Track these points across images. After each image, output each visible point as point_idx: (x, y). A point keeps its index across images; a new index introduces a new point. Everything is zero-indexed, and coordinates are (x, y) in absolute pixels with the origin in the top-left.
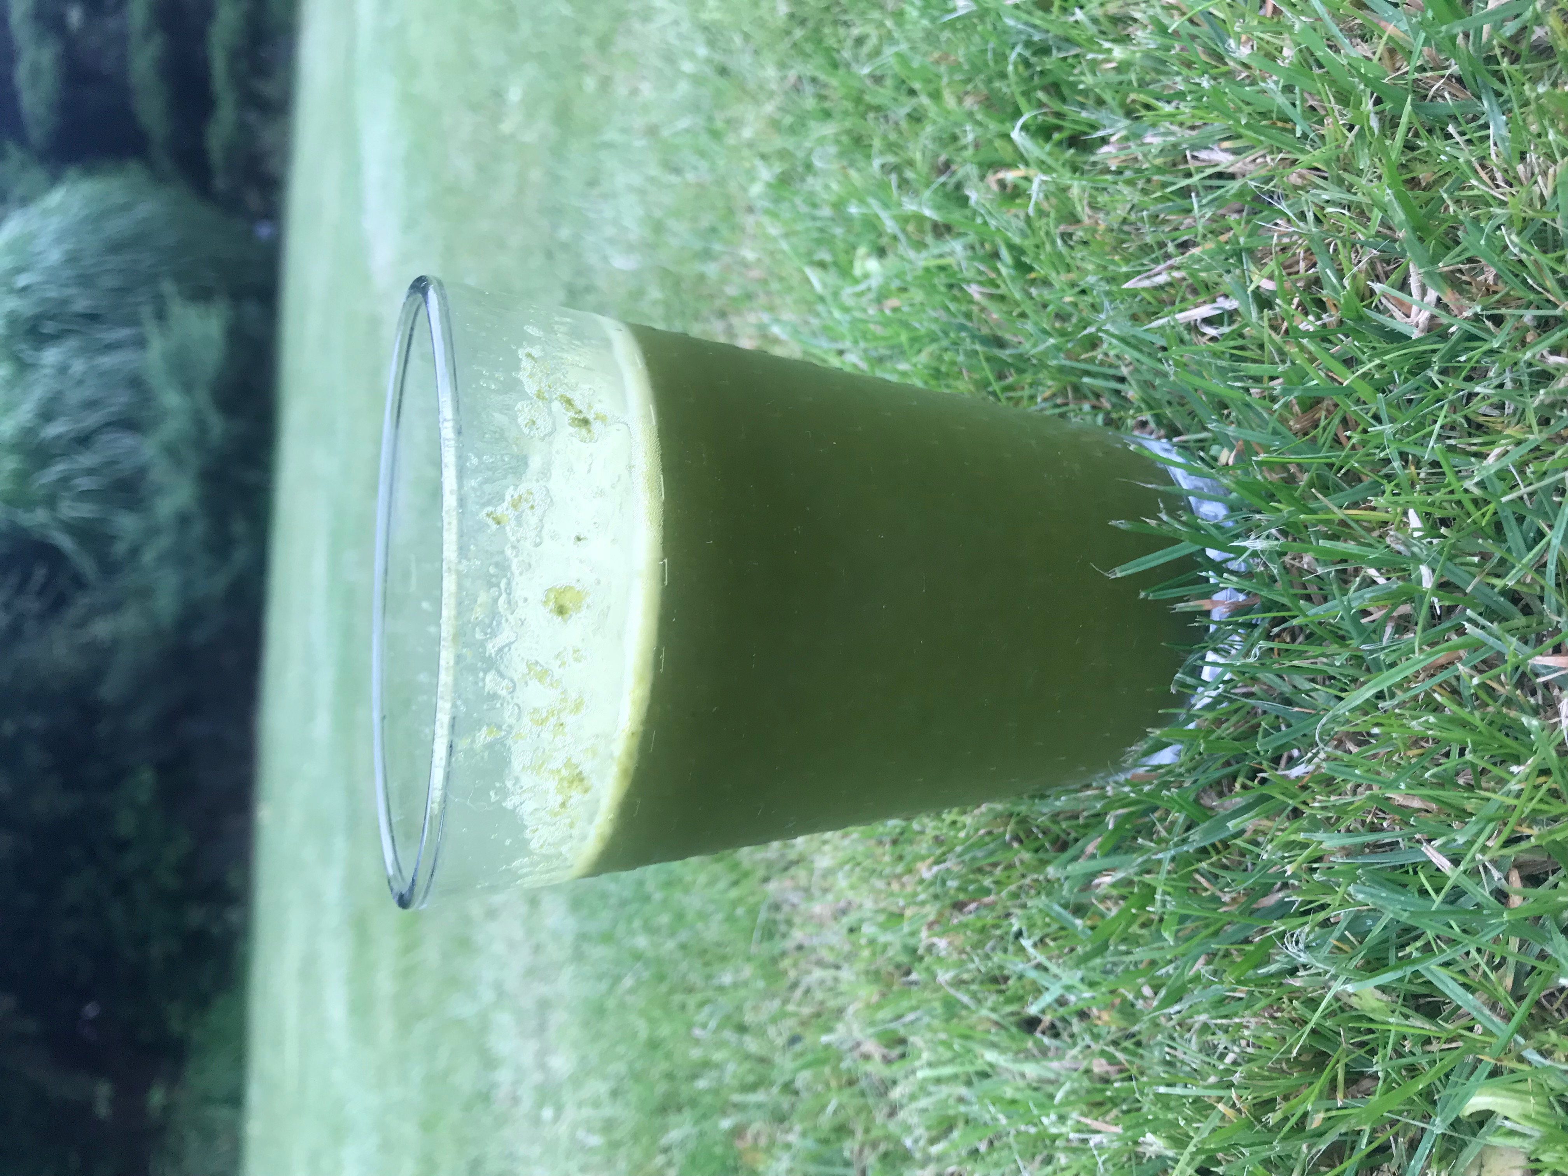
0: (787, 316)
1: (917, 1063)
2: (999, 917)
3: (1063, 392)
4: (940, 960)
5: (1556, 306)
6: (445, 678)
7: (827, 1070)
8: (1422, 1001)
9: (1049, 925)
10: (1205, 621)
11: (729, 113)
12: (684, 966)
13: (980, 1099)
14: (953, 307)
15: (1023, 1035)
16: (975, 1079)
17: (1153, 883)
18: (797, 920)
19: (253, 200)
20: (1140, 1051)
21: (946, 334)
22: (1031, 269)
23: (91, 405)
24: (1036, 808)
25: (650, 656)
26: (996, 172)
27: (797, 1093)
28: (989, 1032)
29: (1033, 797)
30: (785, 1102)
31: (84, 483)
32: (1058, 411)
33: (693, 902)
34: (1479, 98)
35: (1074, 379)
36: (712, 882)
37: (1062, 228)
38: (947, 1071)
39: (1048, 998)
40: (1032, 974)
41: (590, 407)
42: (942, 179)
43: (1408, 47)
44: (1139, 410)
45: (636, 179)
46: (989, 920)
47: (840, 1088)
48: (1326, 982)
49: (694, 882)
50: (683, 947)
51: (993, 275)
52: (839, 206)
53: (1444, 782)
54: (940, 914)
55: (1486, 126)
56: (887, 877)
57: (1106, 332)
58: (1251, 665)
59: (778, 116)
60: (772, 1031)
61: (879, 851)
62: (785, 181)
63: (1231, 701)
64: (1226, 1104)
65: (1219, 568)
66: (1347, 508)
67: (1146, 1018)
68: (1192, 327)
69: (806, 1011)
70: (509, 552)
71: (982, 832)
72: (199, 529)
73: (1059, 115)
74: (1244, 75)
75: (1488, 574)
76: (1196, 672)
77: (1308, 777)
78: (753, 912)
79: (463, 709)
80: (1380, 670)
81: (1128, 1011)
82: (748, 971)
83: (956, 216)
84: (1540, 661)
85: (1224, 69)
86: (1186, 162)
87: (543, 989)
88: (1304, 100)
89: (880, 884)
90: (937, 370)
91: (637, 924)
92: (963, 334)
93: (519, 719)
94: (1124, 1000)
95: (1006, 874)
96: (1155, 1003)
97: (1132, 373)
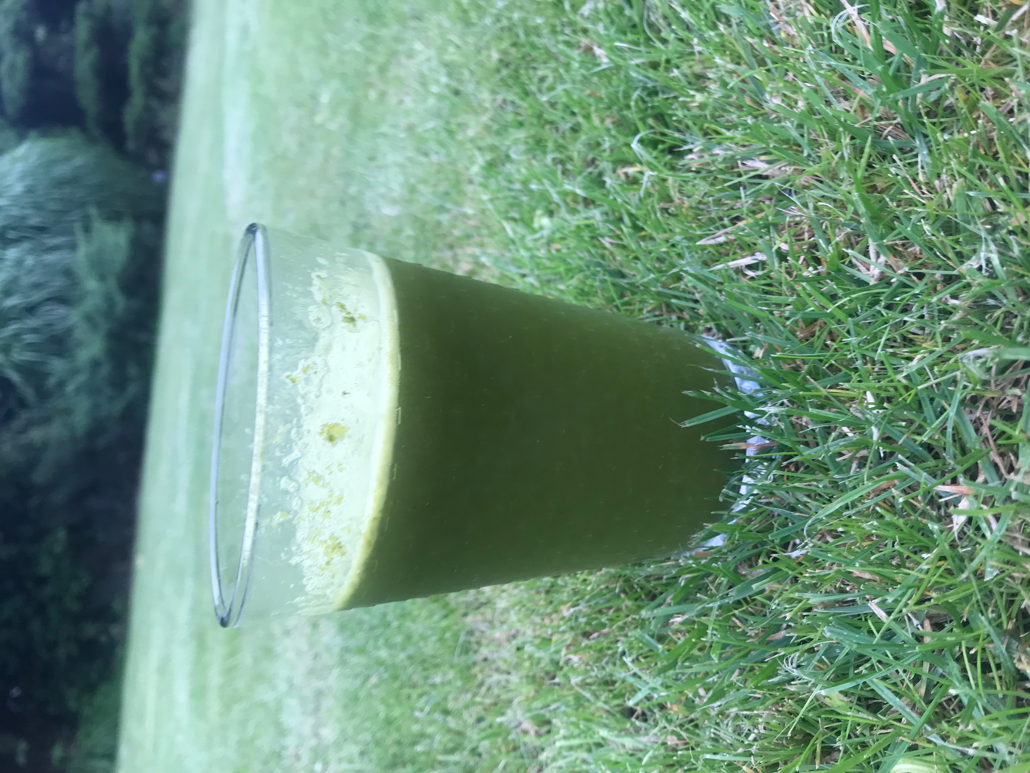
0: (491, 250)
1: (557, 737)
2: (612, 643)
3: (659, 307)
4: (573, 669)
5: (954, 269)
6: (255, 480)
7: (500, 740)
8: (870, 702)
9: (641, 648)
10: (741, 456)
11: (460, 120)
12: (410, 670)
13: (596, 761)
14: (593, 251)
15: (625, 720)
16: (593, 748)
17: (707, 623)
18: (484, 642)
19: (152, 157)
20: (697, 731)
21: (588, 267)
22: (642, 229)
23: (37, 286)
24: (635, 572)
25: (387, 469)
26: (623, 167)
27: (480, 755)
28: (602, 717)
29: (634, 565)
30: (472, 761)
31: (30, 338)
32: (656, 319)
33: (417, 628)
34: (914, 138)
35: (666, 299)
36: (431, 615)
37: (662, 205)
38: (575, 742)
39: (640, 696)
40: (631, 680)
41: (356, 310)
42: (590, 169)
43: (872, 105)
44: (707, 321)
45: (400, 158)
46: (605, 644)
47: (508, 752)
48: (810, 689)
49: (419, 615)
50: (410, 658)
51: (618, 232)
52: (525, 183)
53: (883, 562)
54: (575, 640)
55: (916, 156)
56: (542, 615)
57: (686, 272)
58: (769, 486)
59: (490, 123)
60: (466, 715)
61: (537, 597)
62: (491, 165)
63: (758, 507)
64: (748, 766)
65: (751, 422)
66: (830, 388)
67: (698, 710)
68: (738, 271)
69: (488, 701)
70: (300, 401)
71: (602, 587)
72: (105, 370)
73: (663, 134)
74: (774, 116)
75: (913, 433)
76: (736, 489)
77: (802, 557)
78: (456, 636)
79: (265, 500)
80: (847, 491)
81: (690, 705)
82: (451, 674)
83: (597, 194)
84: (941, 488)
85: (763, 111)
86: (738, 167)
87: (318, 684)
88: (809, 134)
89: (537, 619)
90: (582, 290)
91: (381, 642)
92: (599, 269)
93: (301, 507)
94: (687, 698)
95: (616, 614)
96: (705, 700)
97: (702, 297)
